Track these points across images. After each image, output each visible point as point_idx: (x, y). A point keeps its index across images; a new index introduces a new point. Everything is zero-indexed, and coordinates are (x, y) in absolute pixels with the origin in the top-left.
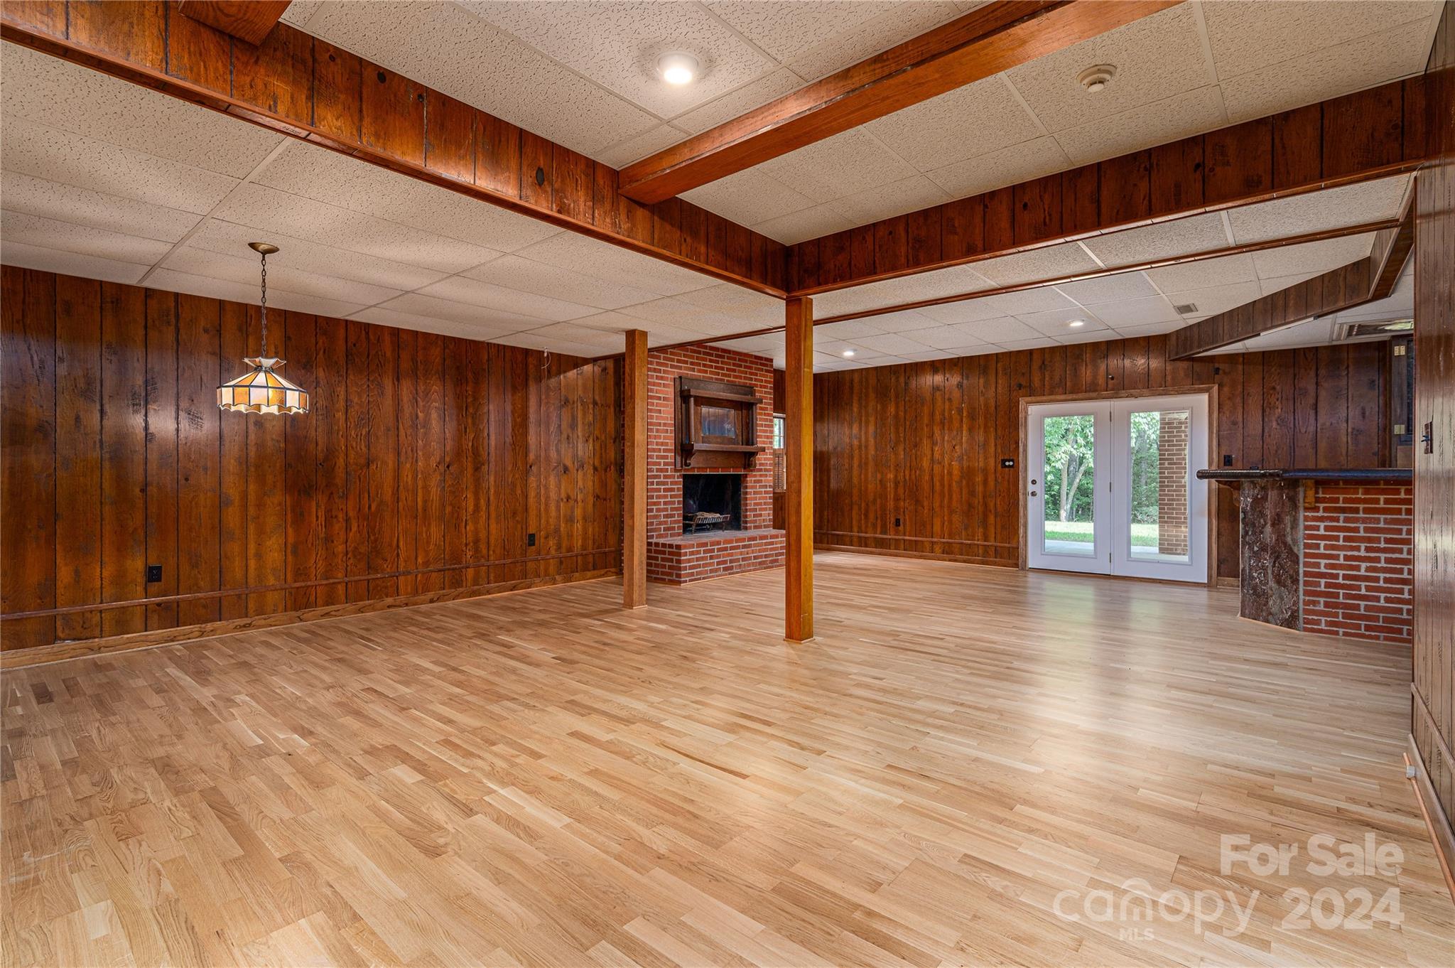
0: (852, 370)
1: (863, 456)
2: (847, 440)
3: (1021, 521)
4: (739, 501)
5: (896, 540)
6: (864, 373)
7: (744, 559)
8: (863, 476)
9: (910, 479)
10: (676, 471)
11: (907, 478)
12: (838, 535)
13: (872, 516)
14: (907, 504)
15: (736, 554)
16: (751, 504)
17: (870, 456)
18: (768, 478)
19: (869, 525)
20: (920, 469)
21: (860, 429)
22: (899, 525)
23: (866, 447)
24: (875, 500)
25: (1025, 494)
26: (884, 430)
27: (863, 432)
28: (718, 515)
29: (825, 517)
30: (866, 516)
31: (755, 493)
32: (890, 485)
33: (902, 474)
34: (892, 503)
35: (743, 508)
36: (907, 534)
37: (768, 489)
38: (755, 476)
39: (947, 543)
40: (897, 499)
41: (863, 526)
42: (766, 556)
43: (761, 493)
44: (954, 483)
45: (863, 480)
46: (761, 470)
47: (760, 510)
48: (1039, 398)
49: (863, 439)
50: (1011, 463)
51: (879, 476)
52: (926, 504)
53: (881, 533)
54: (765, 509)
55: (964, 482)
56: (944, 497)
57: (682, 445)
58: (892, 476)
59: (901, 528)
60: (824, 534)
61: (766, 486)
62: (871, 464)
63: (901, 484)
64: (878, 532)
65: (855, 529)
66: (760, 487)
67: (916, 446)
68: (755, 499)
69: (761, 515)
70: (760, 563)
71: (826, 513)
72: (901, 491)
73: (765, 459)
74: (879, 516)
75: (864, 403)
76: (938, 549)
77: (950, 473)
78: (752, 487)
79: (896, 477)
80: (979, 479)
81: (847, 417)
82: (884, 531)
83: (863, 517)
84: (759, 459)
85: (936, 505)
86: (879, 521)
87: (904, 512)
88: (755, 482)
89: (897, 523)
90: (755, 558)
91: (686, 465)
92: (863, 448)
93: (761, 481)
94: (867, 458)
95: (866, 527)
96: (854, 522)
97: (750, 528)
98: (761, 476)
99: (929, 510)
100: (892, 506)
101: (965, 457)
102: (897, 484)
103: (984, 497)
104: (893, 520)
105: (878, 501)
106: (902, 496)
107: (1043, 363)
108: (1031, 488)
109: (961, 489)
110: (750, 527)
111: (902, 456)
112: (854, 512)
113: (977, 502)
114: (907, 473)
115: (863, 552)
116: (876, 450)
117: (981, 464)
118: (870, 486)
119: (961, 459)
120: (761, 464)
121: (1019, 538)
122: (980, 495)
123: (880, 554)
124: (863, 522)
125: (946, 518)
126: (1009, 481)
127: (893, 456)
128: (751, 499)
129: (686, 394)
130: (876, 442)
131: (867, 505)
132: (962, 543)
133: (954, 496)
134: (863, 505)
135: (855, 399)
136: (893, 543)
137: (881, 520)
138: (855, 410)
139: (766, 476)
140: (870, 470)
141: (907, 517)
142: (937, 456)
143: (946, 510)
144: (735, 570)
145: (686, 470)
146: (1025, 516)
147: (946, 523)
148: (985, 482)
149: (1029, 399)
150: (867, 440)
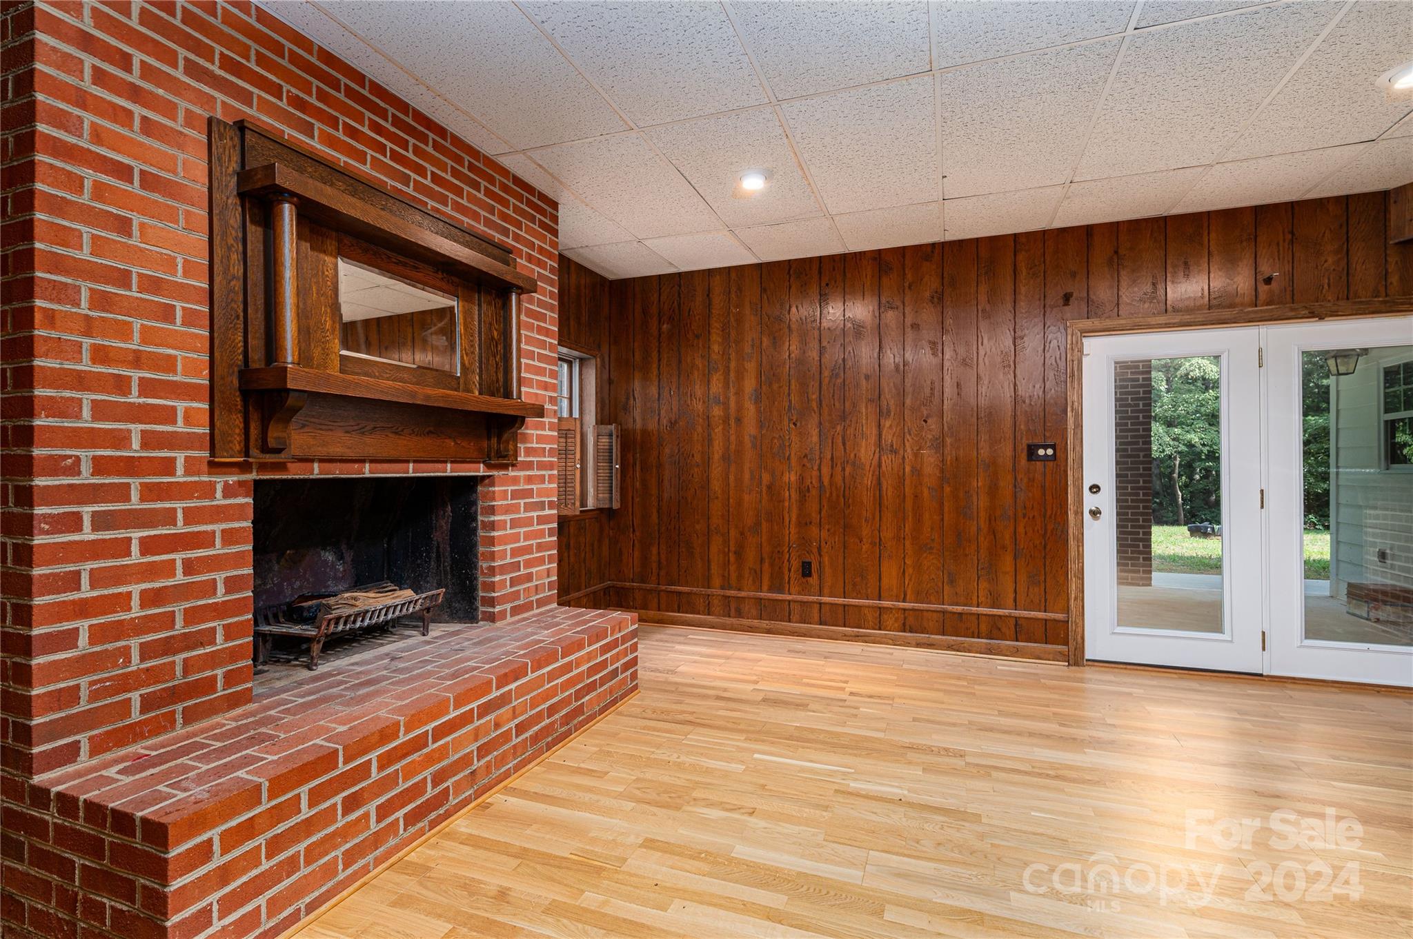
0: (710, 271)
1: (733, 438)
2: (699, 407)
3: (1073, 567)
4: (472, 546)
5: (803, 603)
6: (733, 275)
7: (483, 751)
8: (732, 478)
9: (831, 484)
10: (214, 466)
11: (826, 482)
12: (680, 593)
13: (751, 555)
14: (824, 534)
15: (458, 744)
16: (504, 552)
17: (747, 439)
18: (546, 485)
19: (746, 573)
20: (854, 464)
21: (726, 385)
22: (810, 575)
23: (739, 420)
24: (758, 524)
25: (1079, 513)
26: (775, 386)
27: (732, 390)
28: (408, 594)
29: (654, 558)
30: (739, 554)
31: (515, 523)
32: (790, 497)
33: (815, 473)
34: (793, 531)
35: (483, 564)
36: (826, 591)
37: (547, 512)
38: (515, 480)
39: (913, 610)
40: (804, 523)
41: (734, 576)
42: (552, 710)
43: (529, 522)
44: (926, 491)
45: (732, 484)
46: (529, 466)
47: (529, 564)
48: (1109, 323)
49: (732, 404)
50: (1050, 452)
51: (766, 478)
52: (865, 531)
53: (770, 590)
54: (541, 561)
55: (947, 489)
56: (904, 520)
57: (246, 373)
58: (793, 478)
59: (814, 580)
60: (650, 591)
61: (541, 506)
62: (749, 455)
63: (814, 492)
64: (765, 587)
65: (717, 581)
66: (528, 507)
67: (843, 417)
68: (516, 538)
69: (529, 578)
70: (535, 739)
71: (654, 550)
72: (812, 506)
73: (540, 439)
74: (765, 556)
75: (733, 334)
76: (889, 620)
77: (917, 472)
78: (508, 510)
79: (802, 479)
80: (979, 482)
81: (699, 362)
82: (777, 587)
83: (732, 558)
84: (525, 438)
85: (887, 534)
86: (766, 566)
87: (819, 548)
88: (516, 494)
89: (806, 570)
90: (521, 728)
91: (265, 449)
92: (732, 422)
93: (529, 493)
94: (740, 443)
95: (740, 577)
96: (715, 569)
97: (503, 615)
98: (530, 479)
99: (873, 544)
100: (794, 537)
101: (948, 440)
102: (803, 492)
103: (991, 519)
104: (796, 564)
105: (764, 525)
106: (815, 516)
107: (1116, 252)
108: (1090, 501)
109: (941, 504)
110: (503, 613)
111: (815, 439)
112: (714, 549)
113: (974, 529)
114: (826, 471)
115: (733, 628)
116: (760, 424)
117: (985, 452)
118: (746, 497)
119: (939, 444)
120: (529, 452)
121: (1068, 600)
122: (983, 514)
123: (769, 632)
124: (732, 568)
125: (908, 562)
126: (1043, 487)
127: (795, 439)
128: (505, 540)
129: (259, 182)
130: (758, 411)
131: (742, 534)
132: (944, 612)
133: (926, 516)
134: (733, 533)
135: (716, 325)
136: (796, 609)
137: (772, 565)
138: (716, 348)
139: (541, 479)
140: (747, 466)
141: (826, 559)
142: (888, 437)
143: (908, 543)
144: (453, 801)
145: (263, 467)
146: (1080, 556)
147: (910, 571)
148: (993, 490)
149: (1087, 324)
150: (740, 408)
